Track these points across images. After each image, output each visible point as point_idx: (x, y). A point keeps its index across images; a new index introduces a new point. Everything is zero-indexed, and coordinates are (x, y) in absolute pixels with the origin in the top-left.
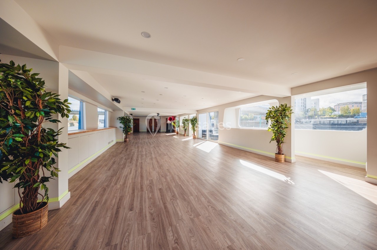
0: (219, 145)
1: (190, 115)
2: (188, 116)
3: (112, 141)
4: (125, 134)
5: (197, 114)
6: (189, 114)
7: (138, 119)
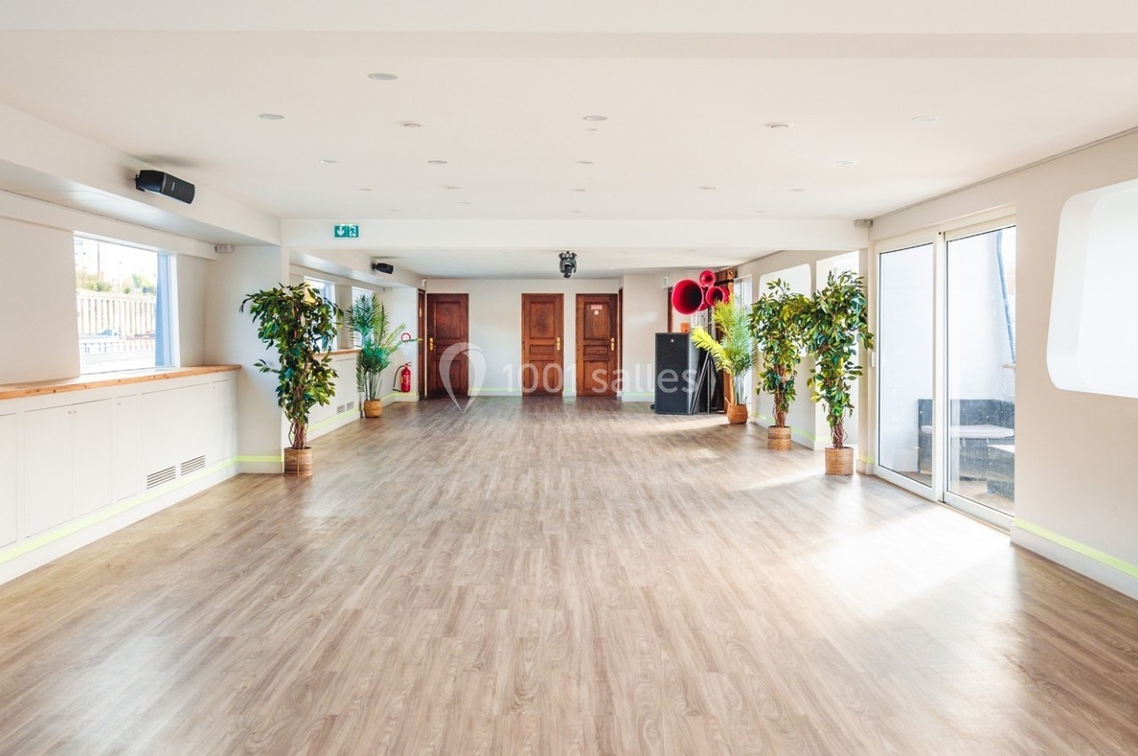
0: (1010, 553)
1: (820, 264)
2: (806, 267)
3: (197, 463)
4: (289, 418)
5: (863, 251)
6: (811, 257)
7: (461, 301)
